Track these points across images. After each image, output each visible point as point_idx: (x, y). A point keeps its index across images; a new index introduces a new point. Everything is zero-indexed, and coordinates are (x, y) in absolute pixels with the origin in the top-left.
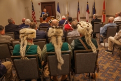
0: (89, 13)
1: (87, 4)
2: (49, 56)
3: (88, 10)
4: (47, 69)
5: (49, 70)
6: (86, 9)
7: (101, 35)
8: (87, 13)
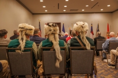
0: (93, 34)
1: (91, 26)
2: (44, 51)
3: (92, 32)
4: (42, 66)
5: (43, 68)
6: (90, 31)
7: (104, 51)
8: (91, 34)
